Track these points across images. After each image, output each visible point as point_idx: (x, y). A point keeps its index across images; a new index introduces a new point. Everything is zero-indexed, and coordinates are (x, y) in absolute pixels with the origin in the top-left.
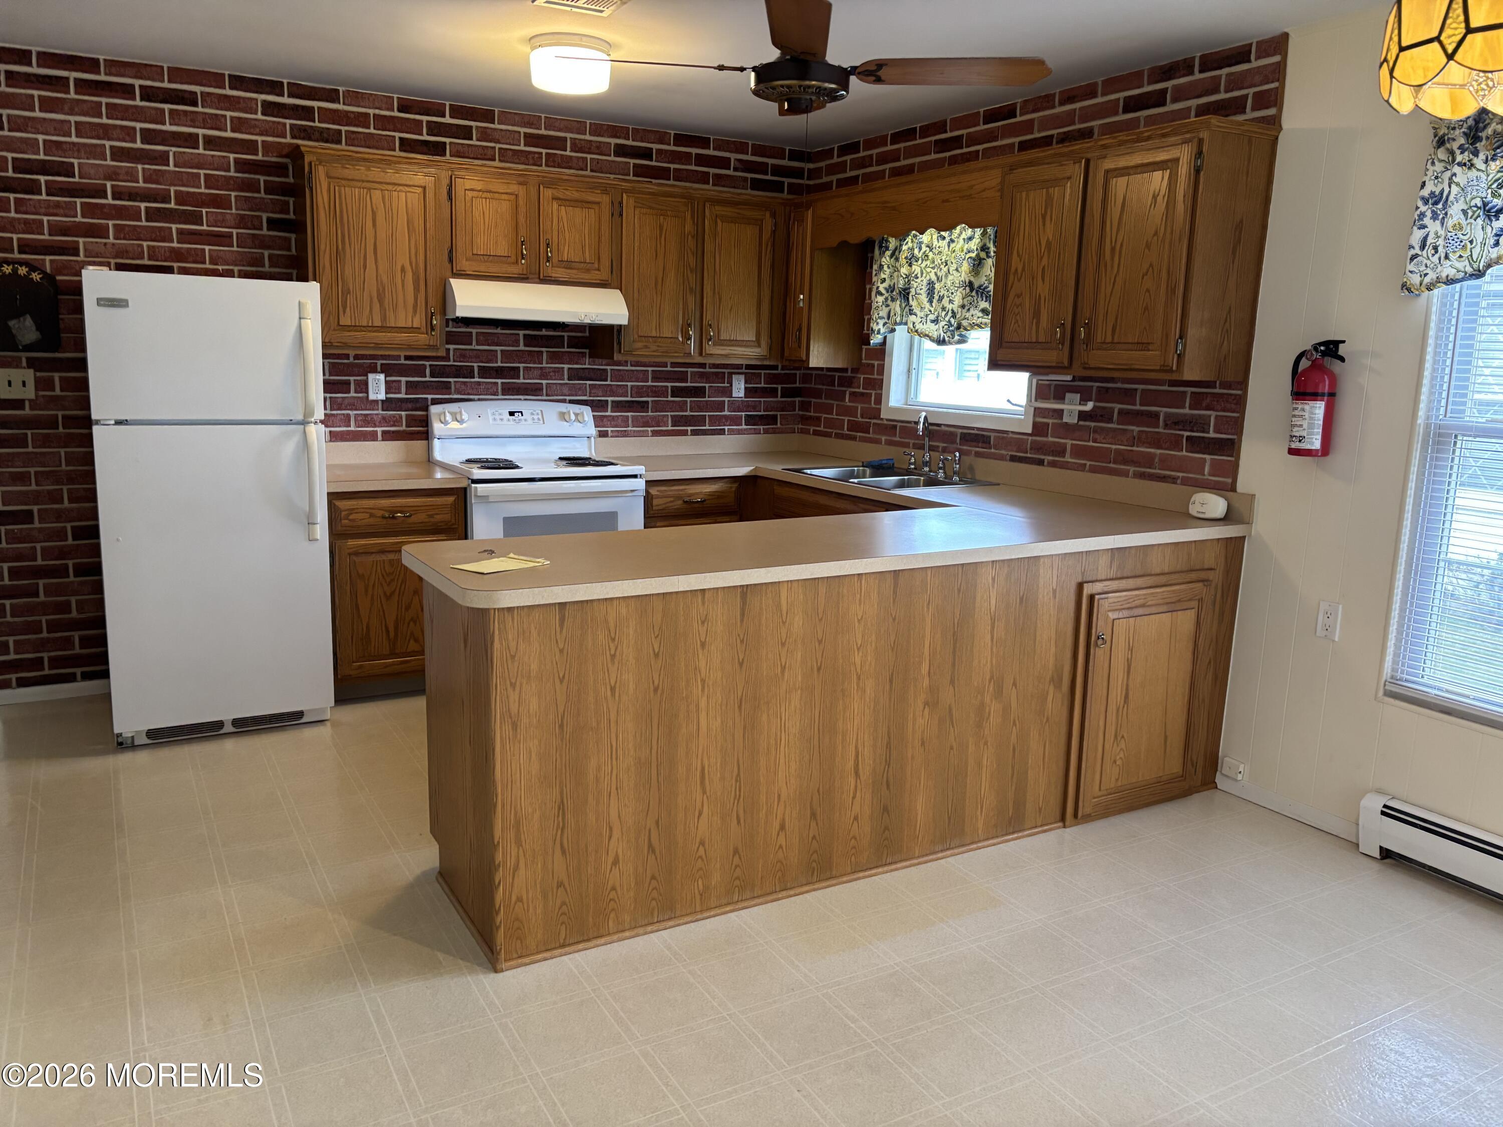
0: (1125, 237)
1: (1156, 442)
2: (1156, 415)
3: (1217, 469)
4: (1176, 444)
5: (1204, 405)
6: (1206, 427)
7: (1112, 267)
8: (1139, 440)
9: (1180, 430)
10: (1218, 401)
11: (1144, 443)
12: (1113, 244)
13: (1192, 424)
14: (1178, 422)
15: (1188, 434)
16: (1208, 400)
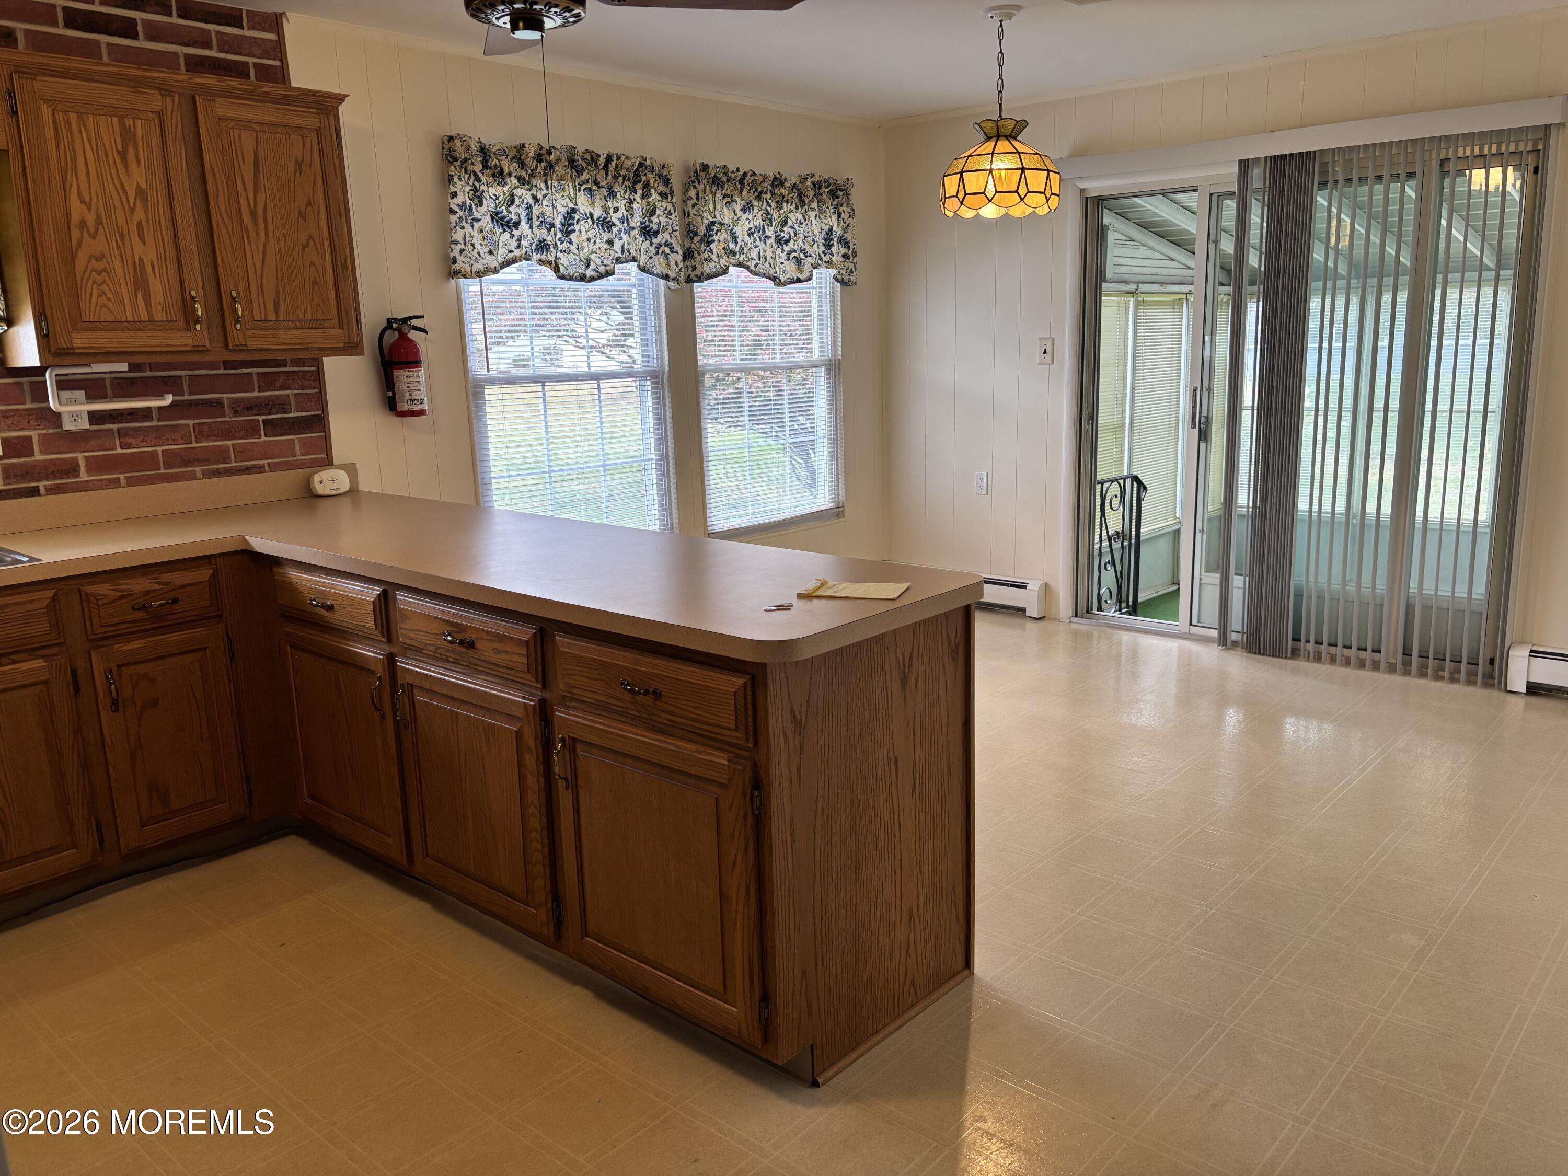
0: (268, 201)
1: (227, 432)
2: (219, 403)
3: (308, 447)
4: (252, 430)
5: (278, 385)
6: (286, 407)
7: (257, 233)
8: (201, 434)
9: (256, 415)
10: (293, 380)
11: (208, 436)
12: (253, 207)
13: (268, 407)
14: (251, 407)
15: (264, 417)
16: (282, 379)
